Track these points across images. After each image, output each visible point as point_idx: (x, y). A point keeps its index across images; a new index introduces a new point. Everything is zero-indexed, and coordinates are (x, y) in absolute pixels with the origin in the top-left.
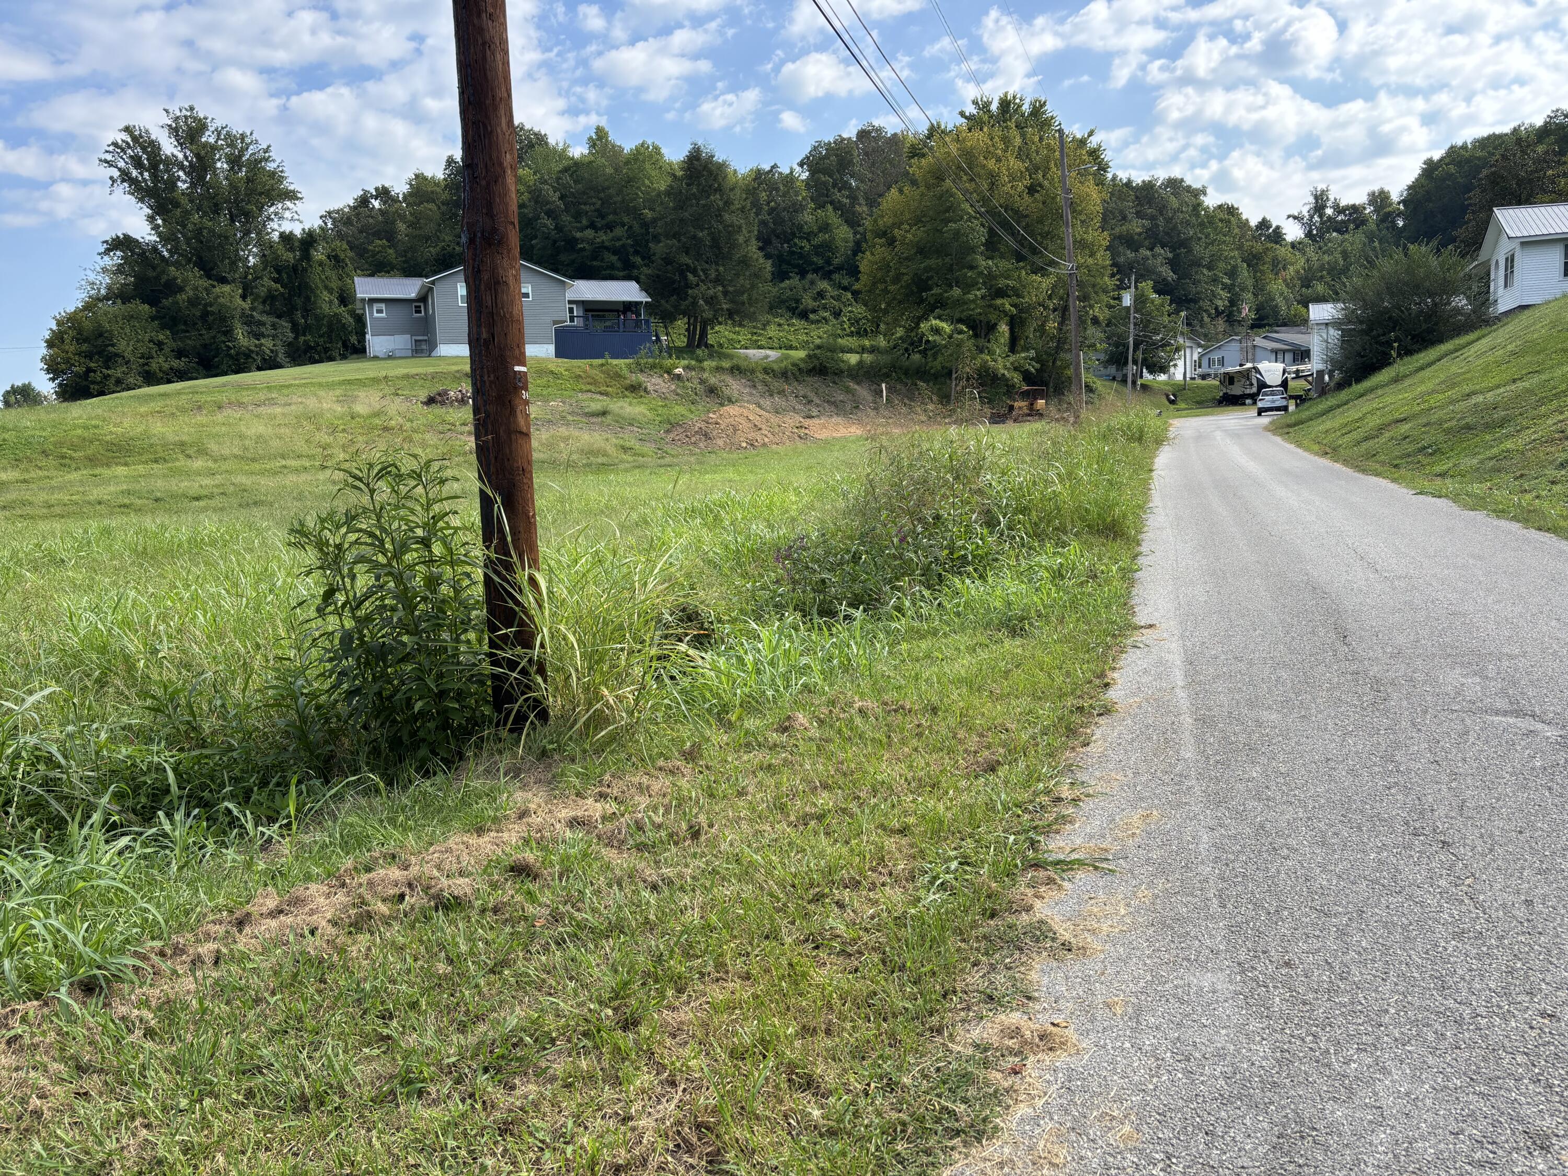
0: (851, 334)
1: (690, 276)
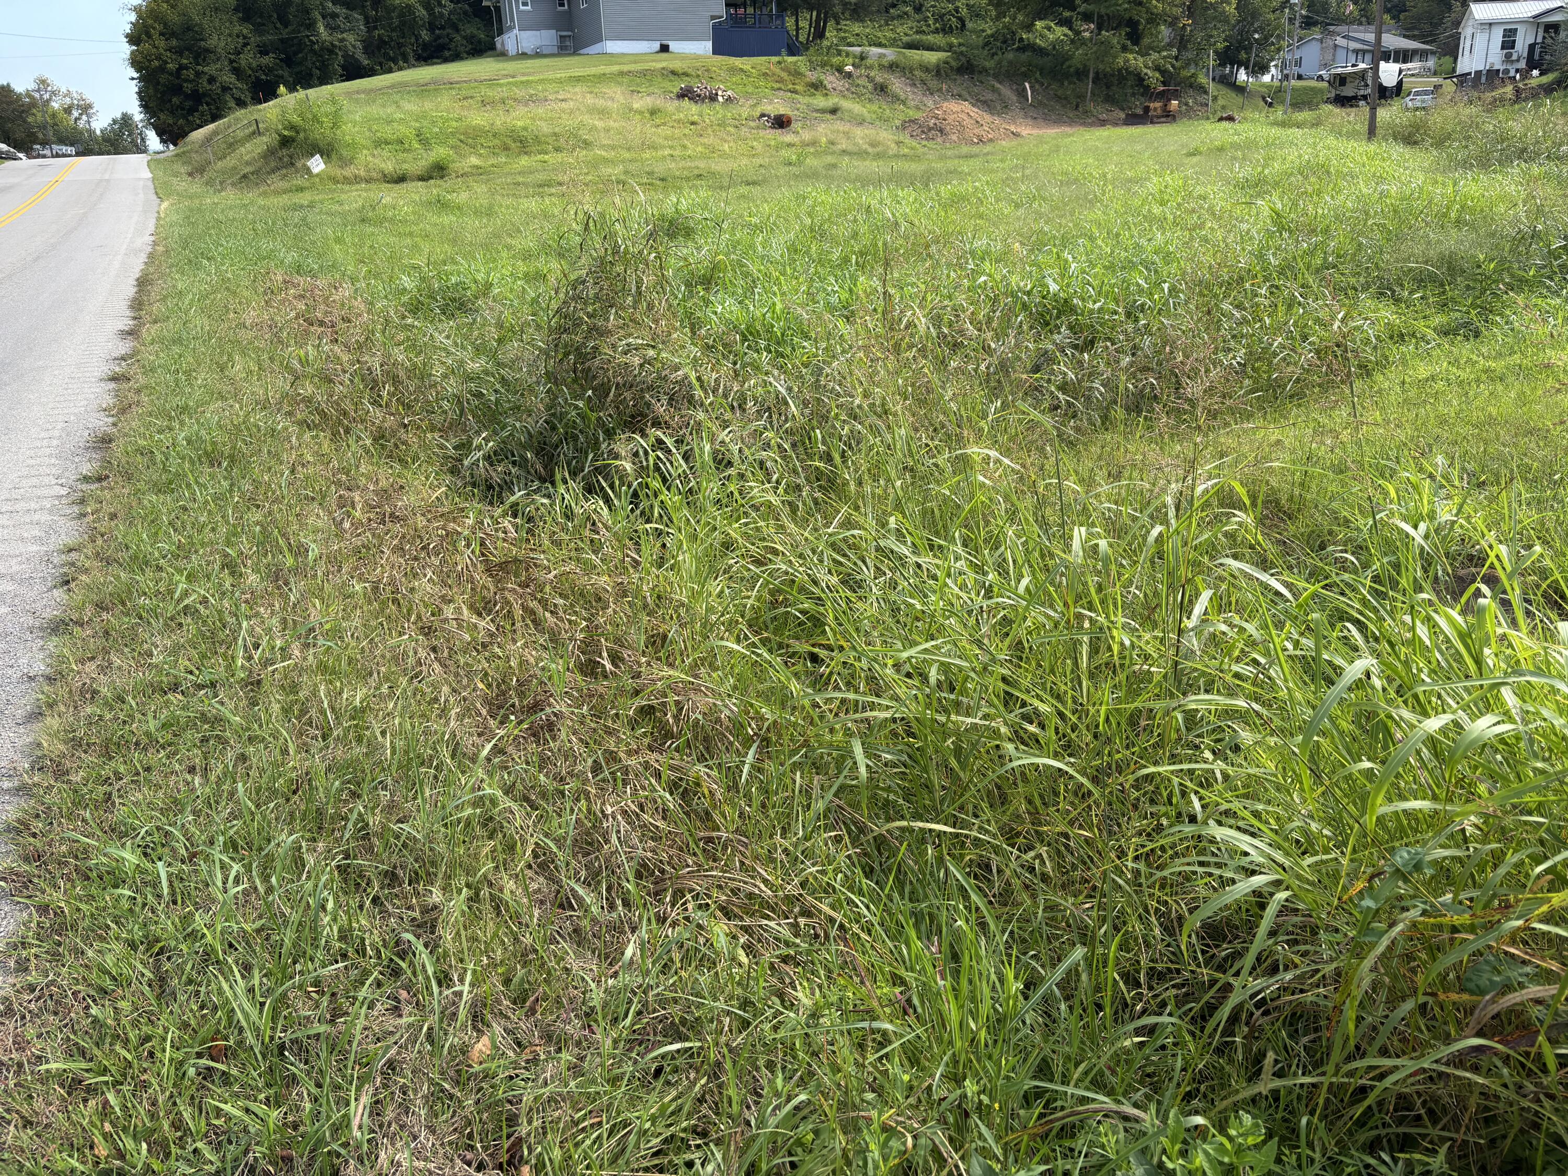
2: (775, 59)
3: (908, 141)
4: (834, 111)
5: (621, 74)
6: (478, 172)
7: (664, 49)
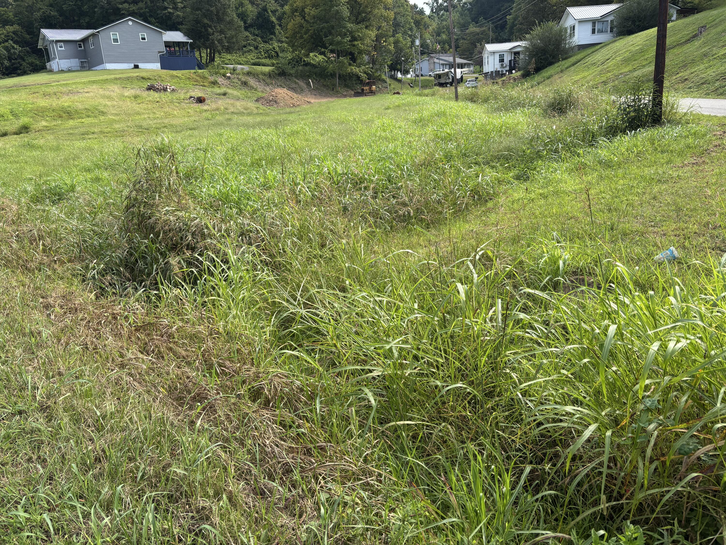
0: (266, 58)
1: (210, 30)
2: (193, 71)
3: (261, 107)
4: (225, 94)
5: (116, 79)
6: (47, 129)
7: (136, 67)
